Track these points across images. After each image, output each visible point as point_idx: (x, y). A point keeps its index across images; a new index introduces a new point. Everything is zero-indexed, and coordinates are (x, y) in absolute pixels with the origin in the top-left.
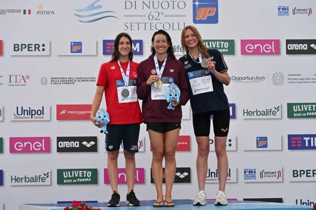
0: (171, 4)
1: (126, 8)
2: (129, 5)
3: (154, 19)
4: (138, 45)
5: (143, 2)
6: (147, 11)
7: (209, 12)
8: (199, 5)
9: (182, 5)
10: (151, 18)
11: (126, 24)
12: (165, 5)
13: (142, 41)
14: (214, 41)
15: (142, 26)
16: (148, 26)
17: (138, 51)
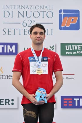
0: (41, 14)
1: (4, 17)
2: (7, 14)
3: (28, 25)
4: (14, 47)
5: (19, 12)
6: (21, 19)
7: (72, 21)
8: (64, 15)
9: (50, 15)
10: (25, 25)
11: (4, 30)
12: (36, 14)
13: (17, 44)
14: (76, 44)
15: (17, 32)
16: (22, 31)
17: (14, 52)
